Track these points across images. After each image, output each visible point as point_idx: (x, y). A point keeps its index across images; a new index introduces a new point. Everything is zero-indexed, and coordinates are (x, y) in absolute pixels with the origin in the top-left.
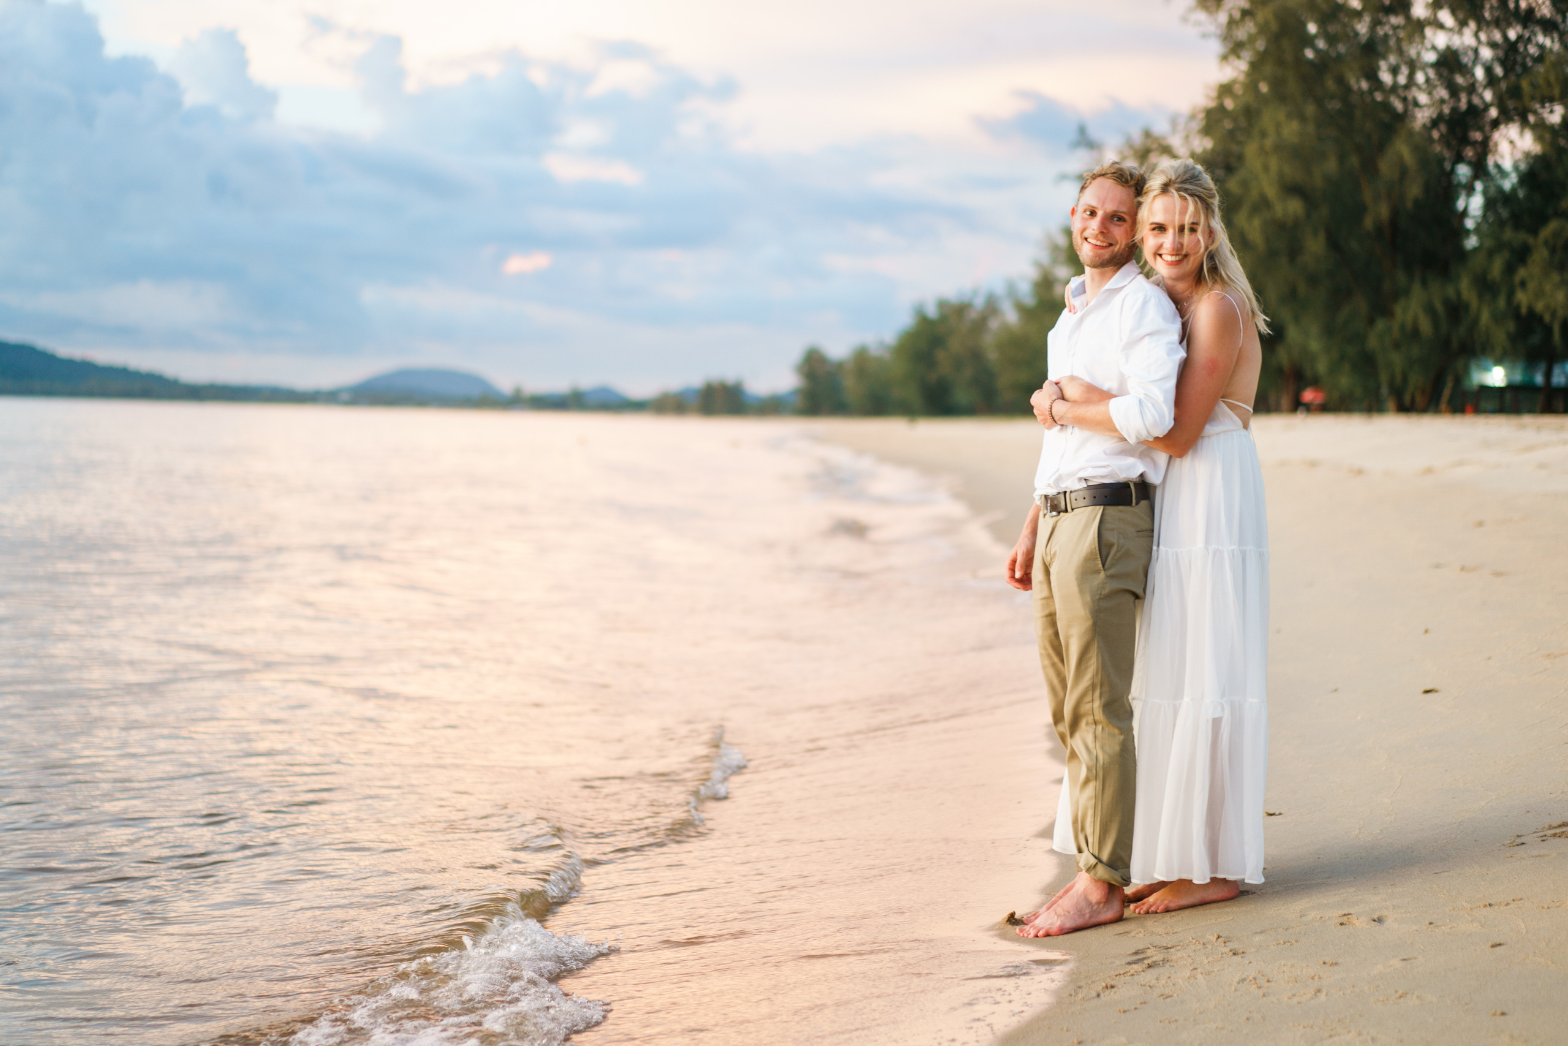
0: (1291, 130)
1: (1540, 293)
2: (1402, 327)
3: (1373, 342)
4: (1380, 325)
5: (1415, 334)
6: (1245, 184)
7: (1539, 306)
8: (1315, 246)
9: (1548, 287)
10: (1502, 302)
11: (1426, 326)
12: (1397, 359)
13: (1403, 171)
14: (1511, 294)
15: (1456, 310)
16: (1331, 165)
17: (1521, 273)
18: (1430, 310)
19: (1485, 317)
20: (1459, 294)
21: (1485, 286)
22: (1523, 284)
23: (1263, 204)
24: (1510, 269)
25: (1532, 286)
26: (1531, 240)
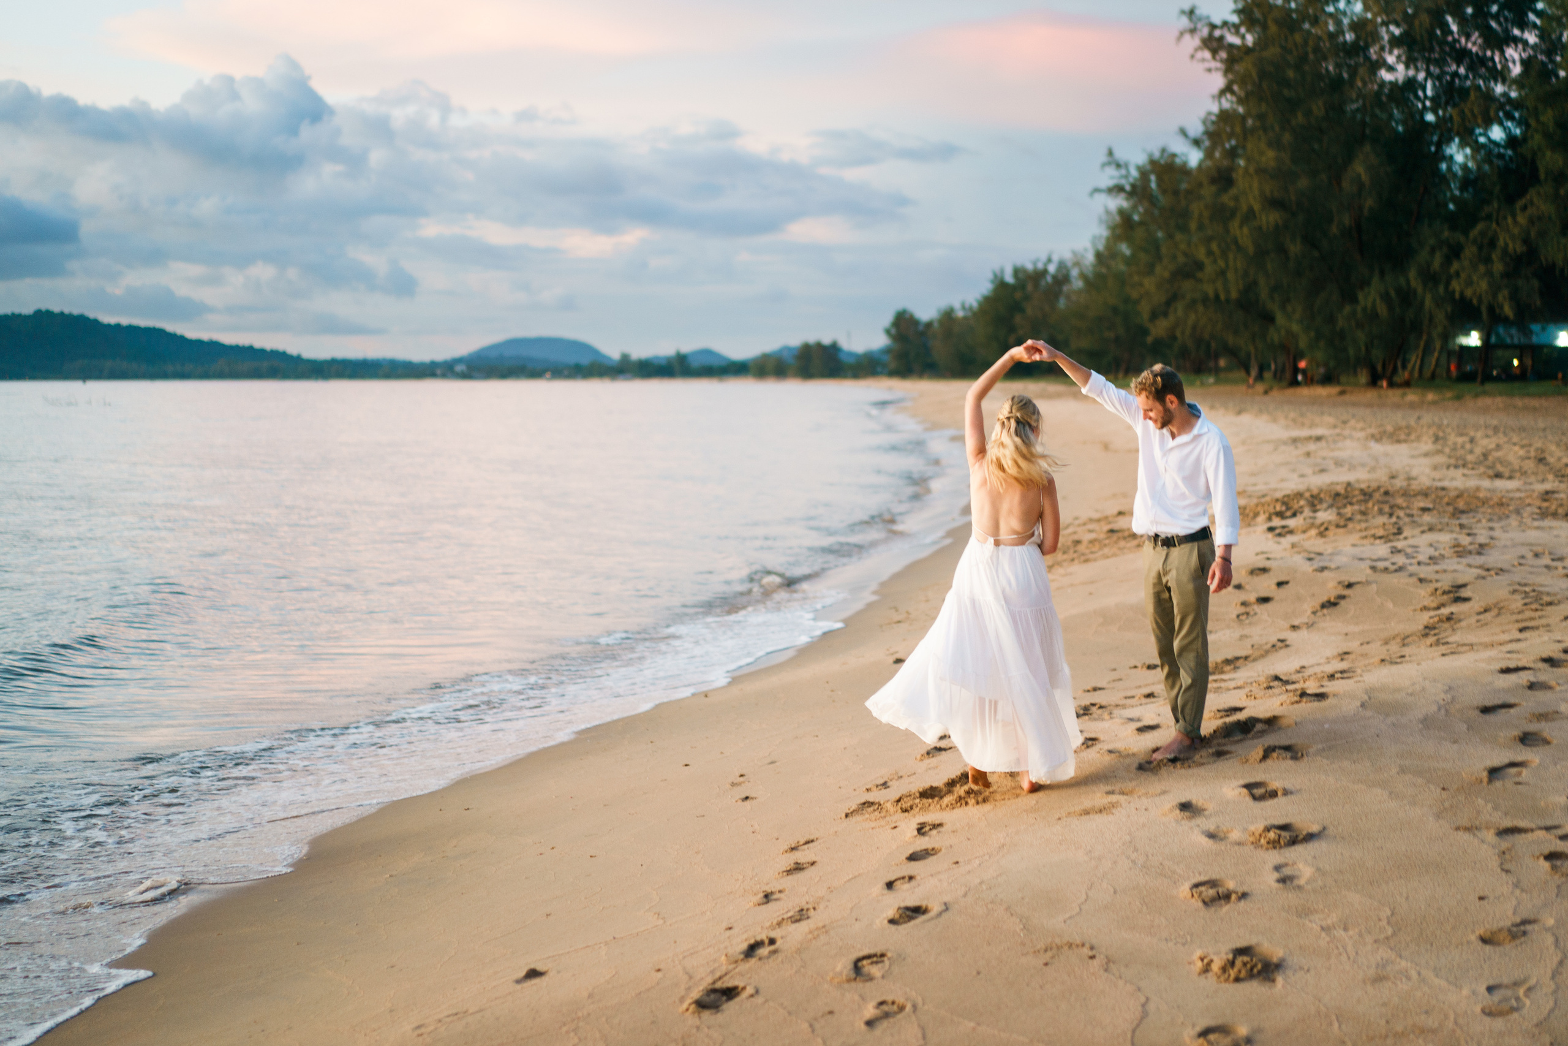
0: (1269, 157)
1: (1469, 283)
2: (1364, 309)
3: (1341, 323)
4: (1347, 309)
5: (1374, 316)
6: (1236, 199)
7: (1469, 293)
8: (1295, 248)
9: (1475, 278)
10: (1441, 289)
11: (1382, 309)
12: (1361, 336)
13: (1361, 186)
14: (1448, 283)
15: (1406, 297)
16: (1303, 183)
17: (1455, 266)
18: (1386, 297)
19: (1428, 302)
20: (1408, 281)
21: (1430, 278)
22: (1458, 274)
23: (1250, 215)
24: (1448, 261)
25: (1463, 275)
26: (1462, 239)
